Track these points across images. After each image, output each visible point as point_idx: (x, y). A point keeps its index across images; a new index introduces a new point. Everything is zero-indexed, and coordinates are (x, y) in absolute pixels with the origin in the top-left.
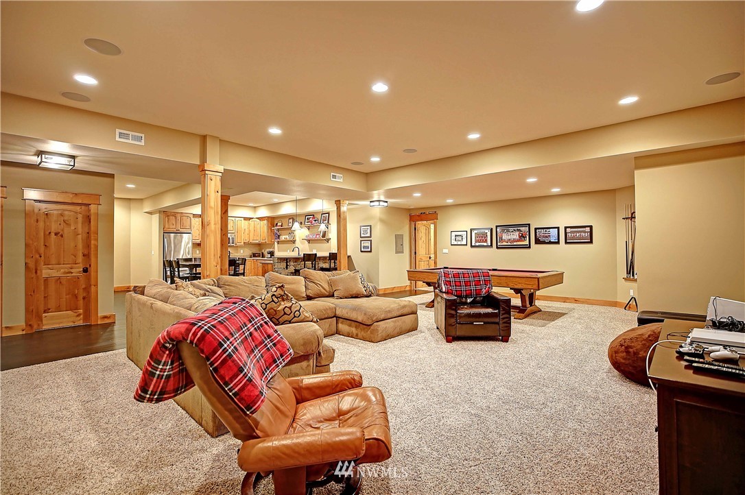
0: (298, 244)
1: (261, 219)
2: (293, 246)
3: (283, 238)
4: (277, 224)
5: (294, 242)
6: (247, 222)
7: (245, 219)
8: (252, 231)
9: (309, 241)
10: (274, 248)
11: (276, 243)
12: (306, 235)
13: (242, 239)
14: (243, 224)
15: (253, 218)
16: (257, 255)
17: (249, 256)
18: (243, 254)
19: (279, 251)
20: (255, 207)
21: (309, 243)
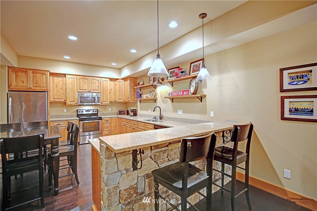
0: (159, 103)
1: (125, 79)
2: (154, 105)
3: (144, 97)
4: (139, 83)
5: (155, 101)
6: (112, 83)
7: (111, 79)
8: (118, 91)
9: (172, 100)
10: (137, 107)
11: (138, 102)
12: (168, 93)
13: (108, 98)
14: (108, 84)
15: (118, 79)
16: (122, 113)
17: (116, 114)
18: (111, 112)
19: (141, 109)
20: (120, 69)
21: (173, 102)
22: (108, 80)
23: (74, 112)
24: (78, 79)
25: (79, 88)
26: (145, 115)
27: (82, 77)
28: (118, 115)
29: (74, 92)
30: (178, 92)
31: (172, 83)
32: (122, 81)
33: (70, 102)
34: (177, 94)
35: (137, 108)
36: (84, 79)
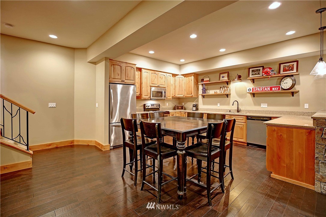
0: (234, 98)
1: (186, 75)
3: (210, 92)
4: (203, 79)
5: (227, 96)
6: (174, 78)
7: (173, 75)
8: (178, 86)
11: (200, 97)
12: (248, 89)
13: (171, 93)
14: (171, 79)
15: (178, 75)
16: (180, 107)
17: (172, 109)
18: (168, 107)
19: (204, 104)
20: (180, 65)
21: (254, 97)
22: (171, 75)
23: (141, 106)
24: (151, 73)
25: (152, 82)
26: (212, 109)
27: (153, 72)
28: (175, 110)
29: (148, 87)
30: (264, 88)
31: (253, 81)
32: (183, 77)
33: (145, 96)
34: (263, 89)
35: (199, 103)
36: (155, 73)
